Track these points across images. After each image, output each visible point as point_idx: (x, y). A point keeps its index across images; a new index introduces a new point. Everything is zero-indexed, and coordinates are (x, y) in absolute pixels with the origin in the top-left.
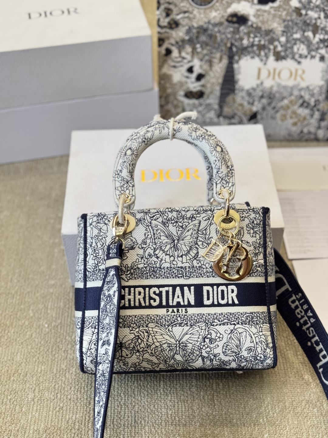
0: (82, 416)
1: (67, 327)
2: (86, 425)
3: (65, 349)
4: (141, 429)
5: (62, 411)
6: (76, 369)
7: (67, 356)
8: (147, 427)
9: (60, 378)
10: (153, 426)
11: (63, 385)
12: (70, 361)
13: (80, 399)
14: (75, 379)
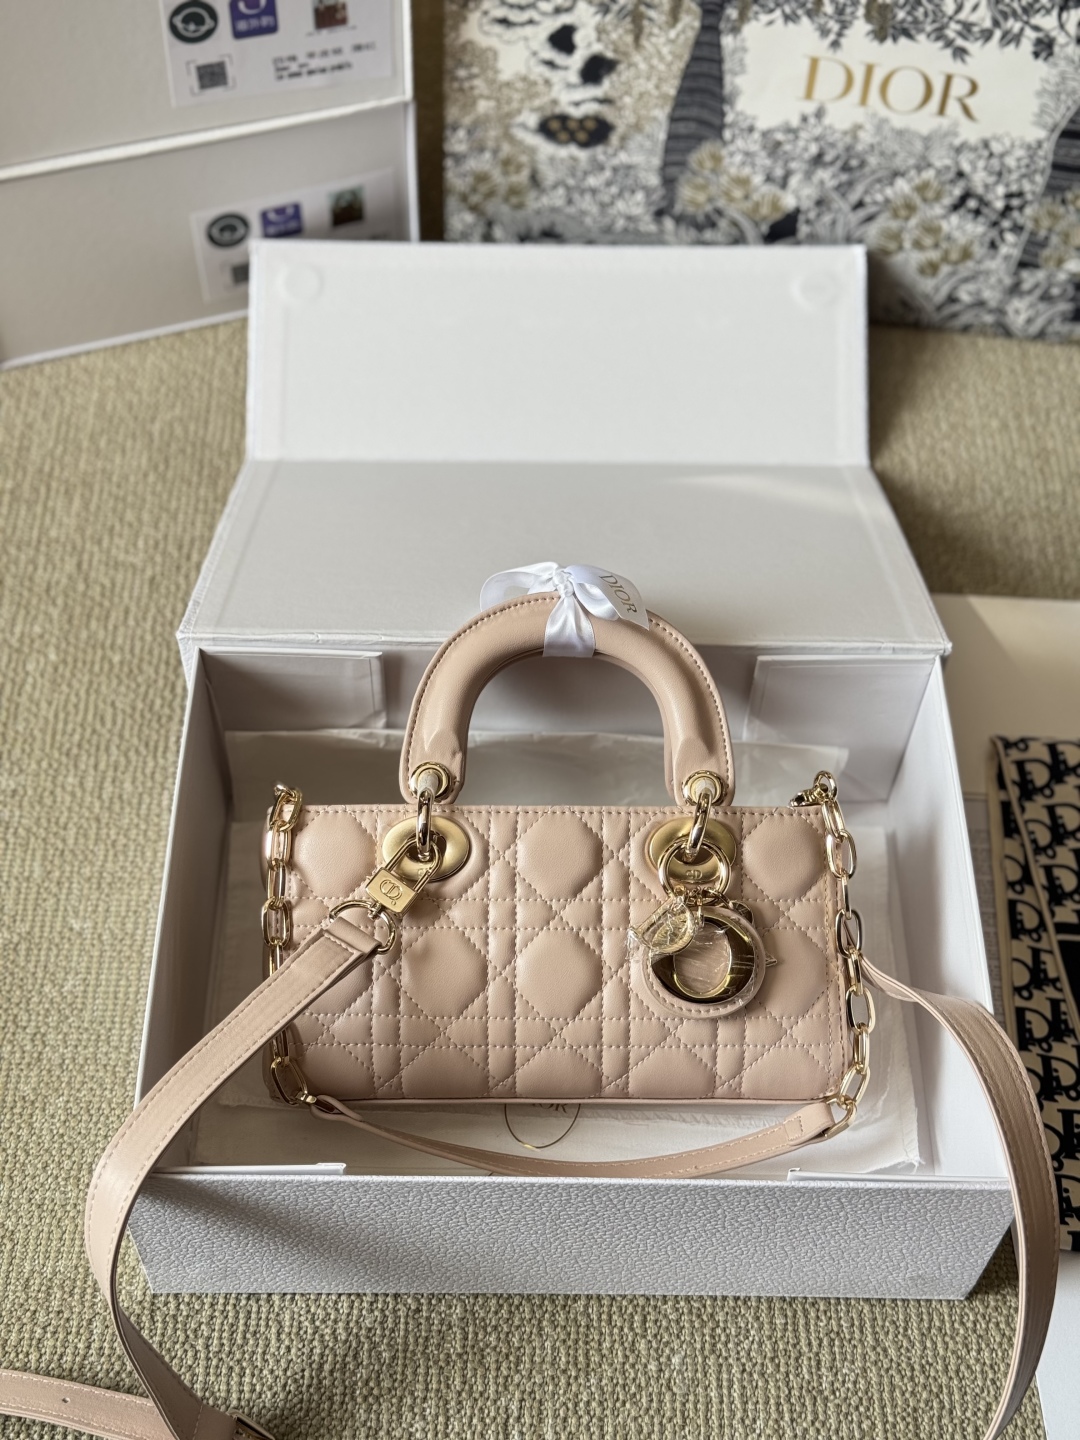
0: (76, 1267)
1: (49, 949)
2: (88, 1297)
3: (38, 1027)
4: (268, 1319)
5: (9, 1247)
6: (68, 1102)
7: (40, 1053)
8: (287, 1317)
9: (13, 1130)
10: (308, 1311)
11: (22, 1156)
12: (49, 1071)
13: (75, 1205)
14: (62, 1136)
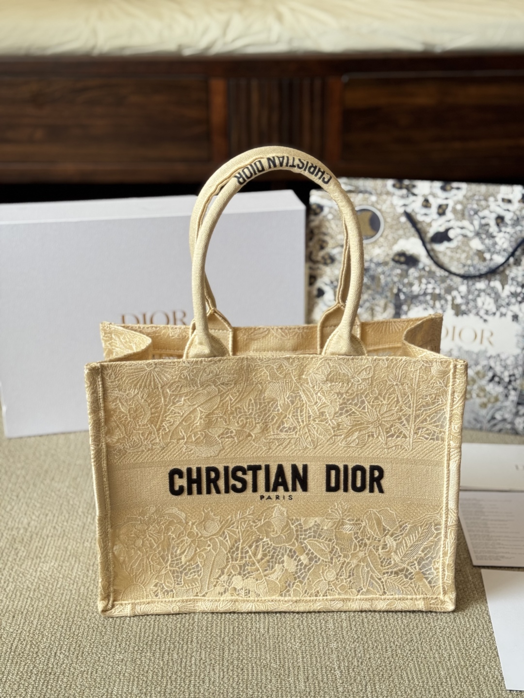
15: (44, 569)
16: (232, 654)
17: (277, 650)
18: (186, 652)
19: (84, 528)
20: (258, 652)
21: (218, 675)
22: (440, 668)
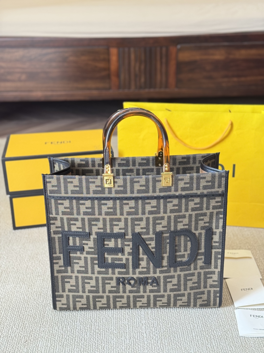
15: (8, 287)
16: (95, 327)
17: (117, 325)
18: (74, 326)
19: (27, 268)
20: (108, 326)
21: (88, 337)
22: (193, 332)
